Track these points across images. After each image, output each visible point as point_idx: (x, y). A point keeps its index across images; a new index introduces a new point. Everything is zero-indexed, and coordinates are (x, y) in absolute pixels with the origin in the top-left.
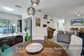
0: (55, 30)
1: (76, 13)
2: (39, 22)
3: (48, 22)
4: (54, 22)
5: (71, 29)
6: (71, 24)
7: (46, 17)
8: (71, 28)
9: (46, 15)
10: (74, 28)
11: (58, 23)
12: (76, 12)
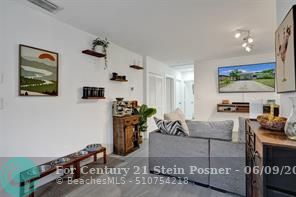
0: (151, 111)
1: (238, 35)
2: (49, 73)
3: (115, 74)
4: (148, 75)
5: (219, 106)
6: (220, 86)
7: (99, 49)
8: (220, 102)
9: (102, 39)
10: (230, 103)
11: (171, 81)
12: (240, 31)
